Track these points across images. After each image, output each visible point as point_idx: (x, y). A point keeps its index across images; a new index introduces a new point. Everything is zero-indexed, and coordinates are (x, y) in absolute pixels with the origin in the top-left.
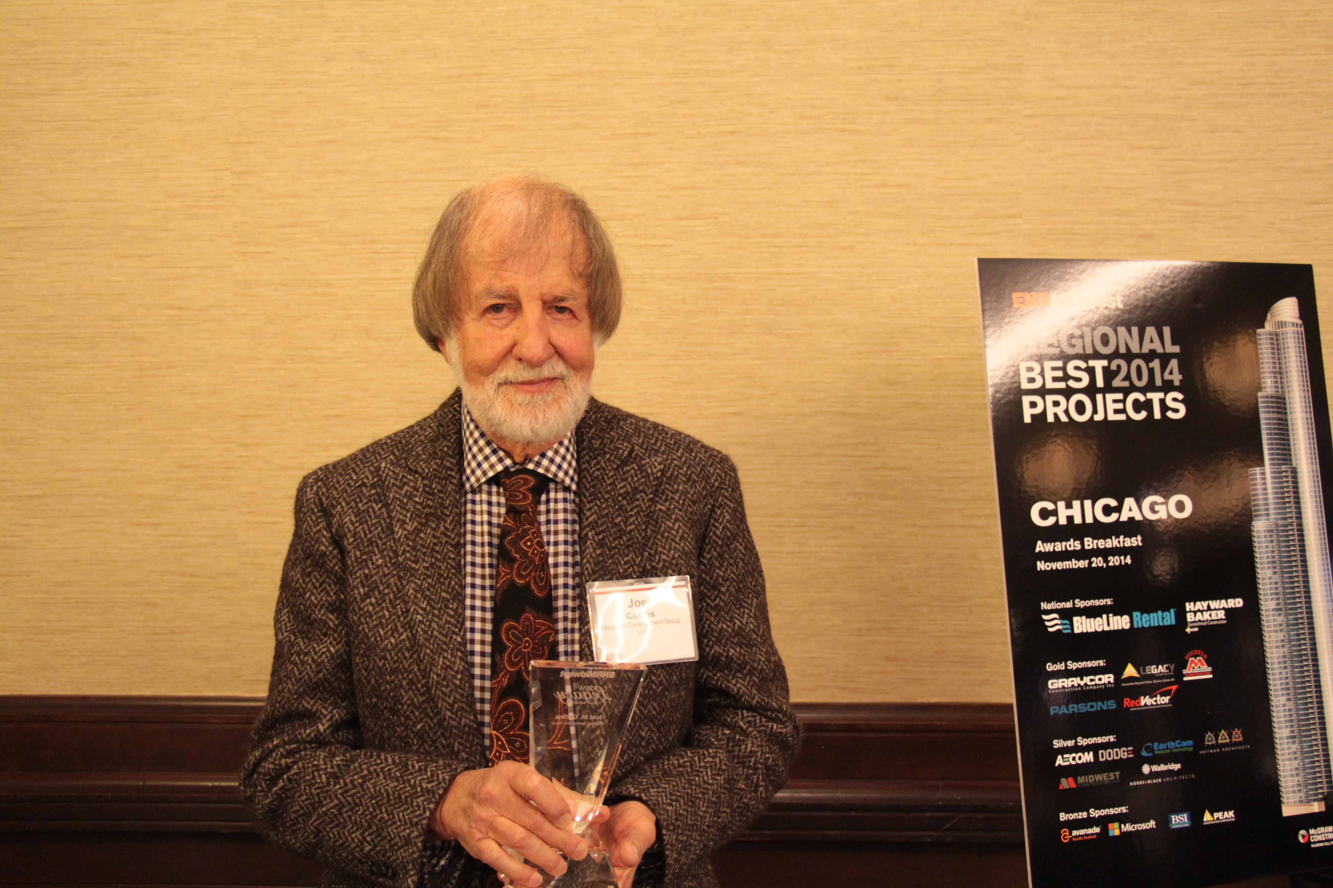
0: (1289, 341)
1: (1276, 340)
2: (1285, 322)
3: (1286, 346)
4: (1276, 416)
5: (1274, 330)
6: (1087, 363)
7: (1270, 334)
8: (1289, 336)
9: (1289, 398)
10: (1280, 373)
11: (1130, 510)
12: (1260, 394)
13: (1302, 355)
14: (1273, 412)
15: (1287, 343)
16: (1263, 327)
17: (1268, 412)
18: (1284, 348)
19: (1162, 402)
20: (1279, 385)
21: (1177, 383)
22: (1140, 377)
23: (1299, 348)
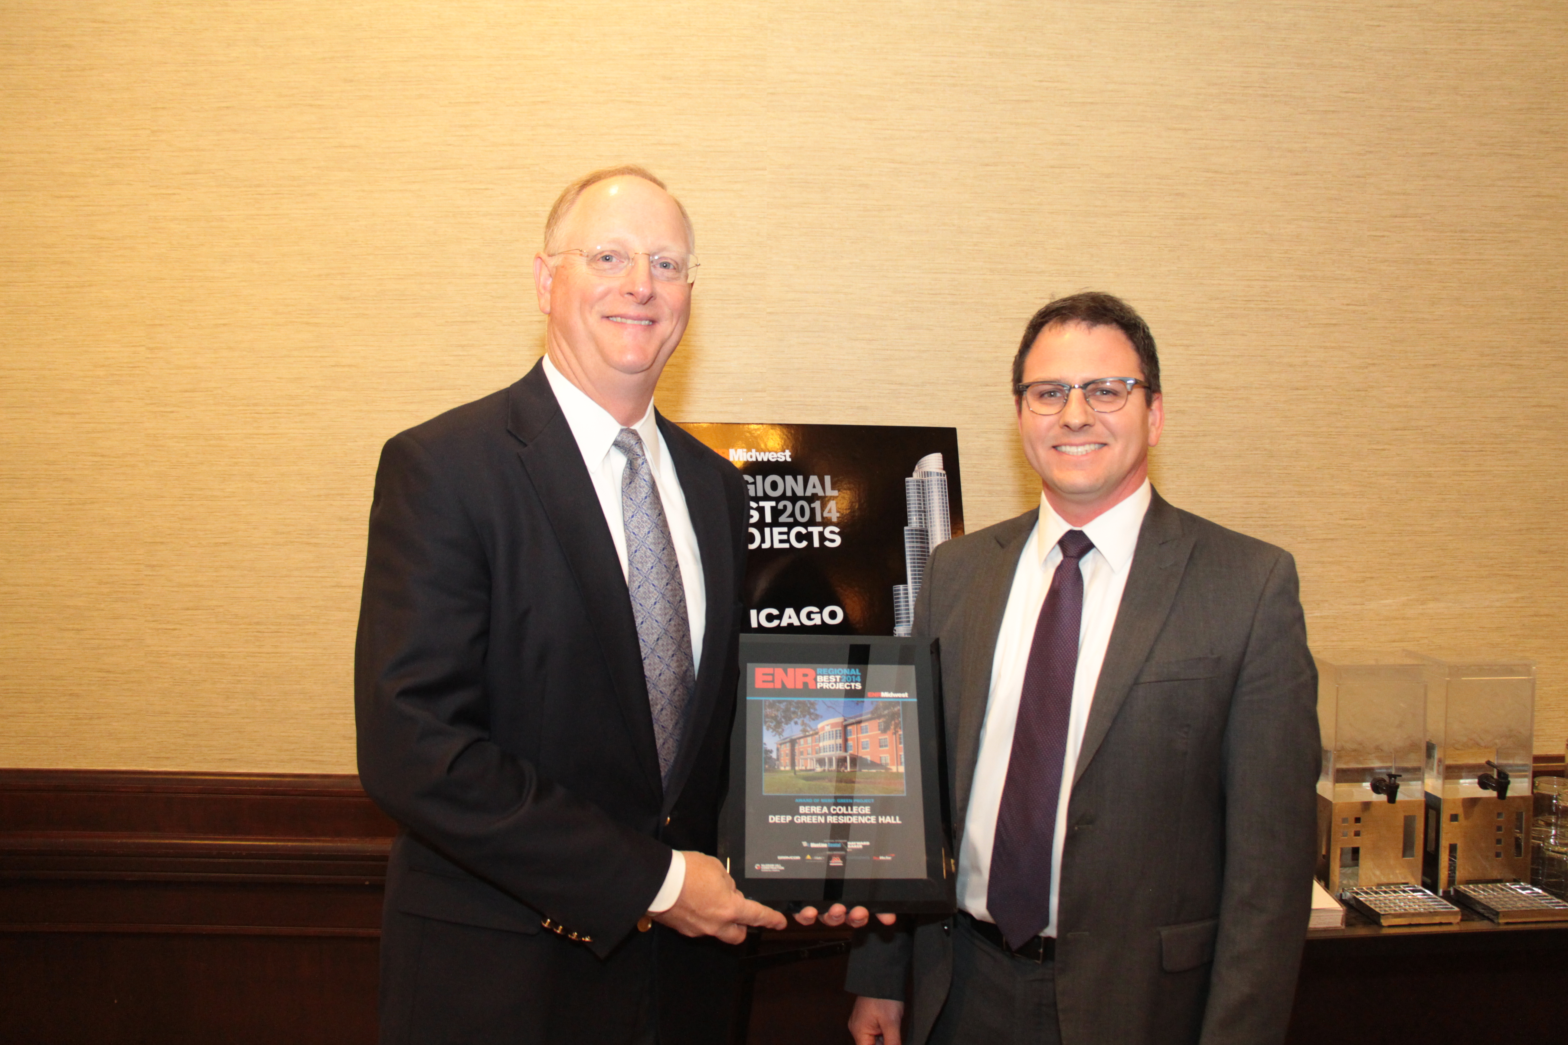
0: (933, 486)
1: (922, 486)
2: (931, 473)
3: (930, 490)
4: (919, 545)
5: (921, 478)
6: (758, 504)
7: (917, 481)
8: (933, 483)
9: (931, 531)
10: (924, 512)
11: (790, 617)
12: (906, 528)
13: (944, 497)
14: (917, 542)
15: (932, 488)
16: (911, 476)
17: (913, 542)
18: (929, 492)
19: (821, 534)
20: (923, 521)
21: (834, 520)
22: (803, 515)
23: (942, 492)
